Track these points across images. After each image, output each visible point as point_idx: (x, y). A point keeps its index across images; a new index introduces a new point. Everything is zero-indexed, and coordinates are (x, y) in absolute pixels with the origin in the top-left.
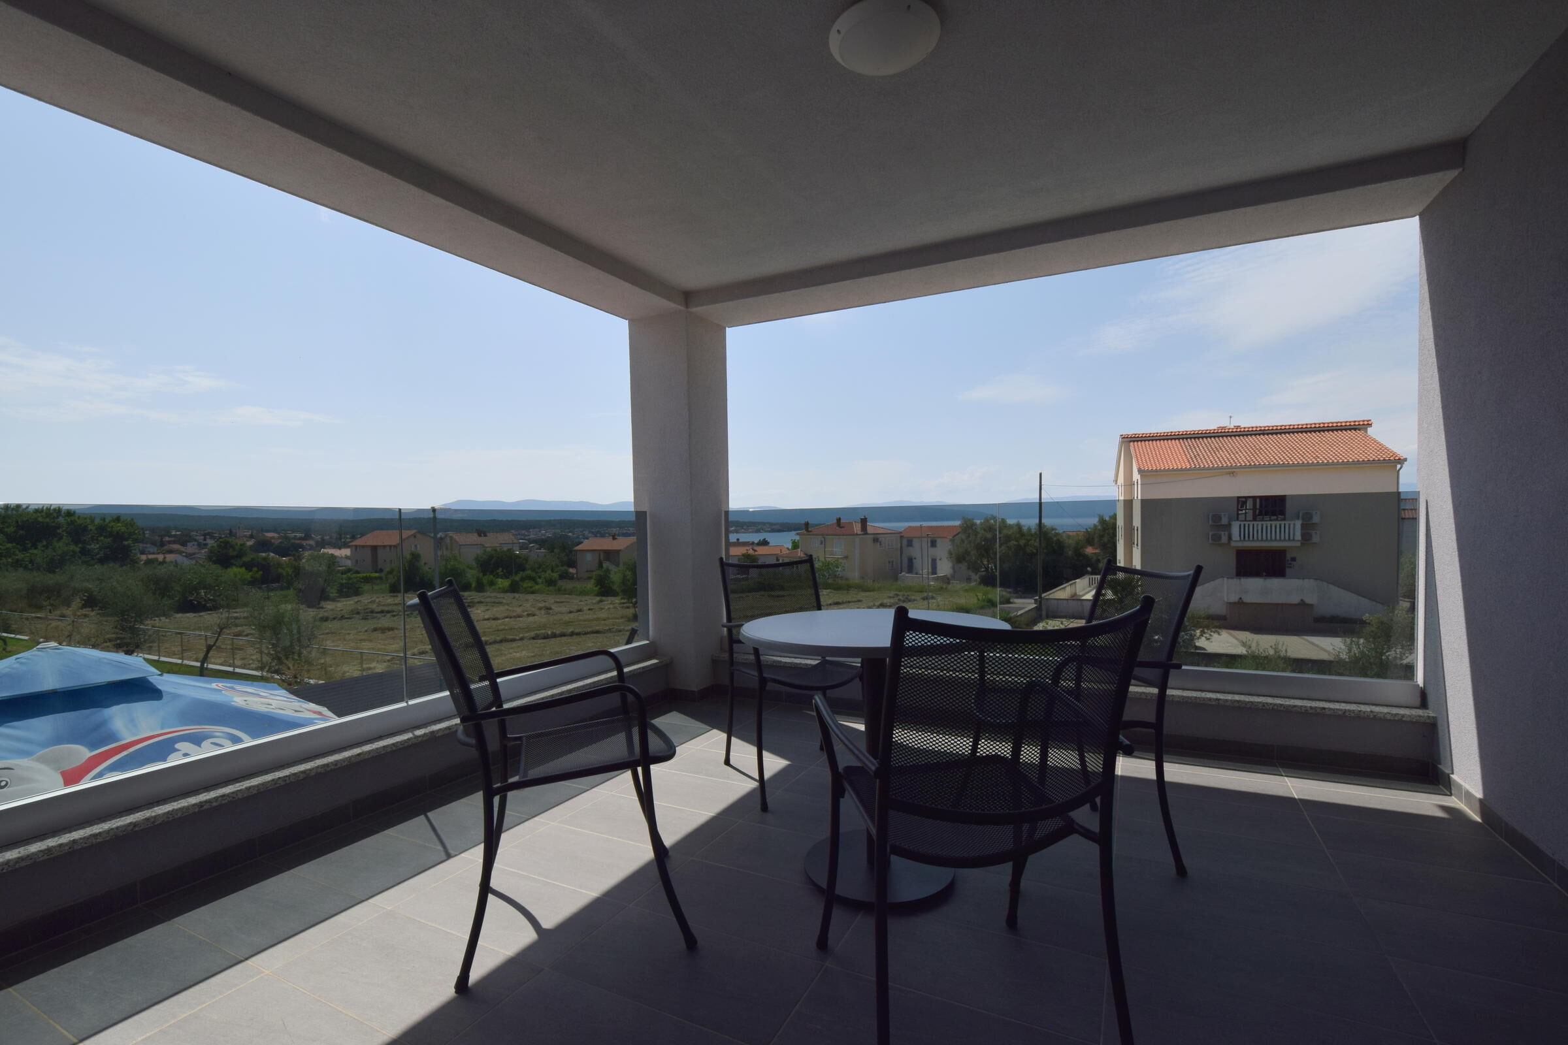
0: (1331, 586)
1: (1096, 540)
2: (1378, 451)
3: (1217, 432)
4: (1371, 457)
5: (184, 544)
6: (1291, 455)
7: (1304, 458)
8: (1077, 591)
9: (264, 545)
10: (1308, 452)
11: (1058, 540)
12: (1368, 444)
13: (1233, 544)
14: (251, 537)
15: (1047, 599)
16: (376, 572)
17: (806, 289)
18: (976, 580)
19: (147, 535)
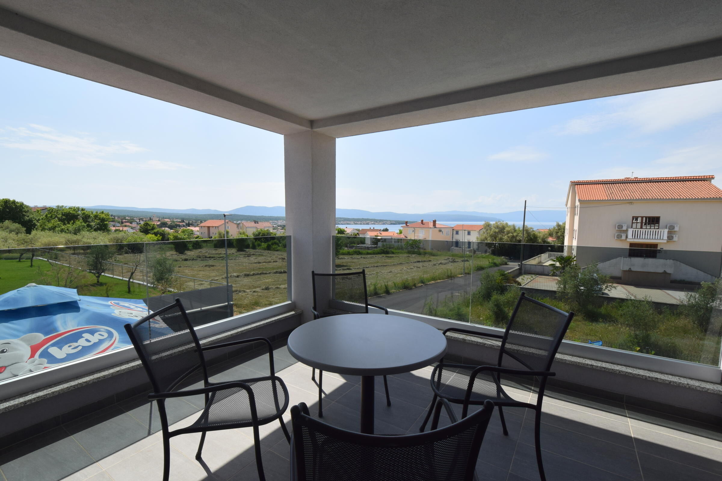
0: (682, 264)
1: (554, 235)
2: (717, 192)
3: (624, 181)
4: (712, 196)
5: (131, 223)
6: (665, 194)
7: (673, 196)
8: (542, 261)
9: (164, 224)
10: (675, 192)
11: (534, 234)
12: (711, 189)
13: (628, 240)
14: (159, 221)
15: (525, 264)
16: (209, 238)
17: (372, 120)
18: (489, 252)
19: (116, 219)
